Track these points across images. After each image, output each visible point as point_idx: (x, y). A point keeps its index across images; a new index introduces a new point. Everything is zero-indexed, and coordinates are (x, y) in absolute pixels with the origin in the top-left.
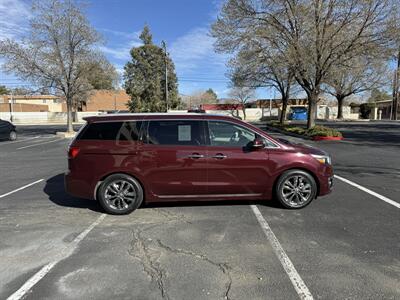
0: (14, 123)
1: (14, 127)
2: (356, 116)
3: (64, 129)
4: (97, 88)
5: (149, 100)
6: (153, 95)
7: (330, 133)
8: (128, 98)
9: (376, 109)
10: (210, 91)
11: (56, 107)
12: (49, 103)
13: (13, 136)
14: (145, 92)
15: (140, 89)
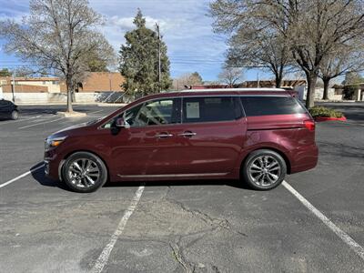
0: (16, 104)
1: (16, 106)
2: (339, 98)
3: (65, 109)
4: (93, 69)
5: (142, 82)
6: (146, 76)
7: (333, 114)
8: (122, 80)
9: (360, 91)
10: (196, 74)
11: (54, 88)
12: (48, 84)
13: (15, 115)
14: (139, 74)
15: (133, 71)
